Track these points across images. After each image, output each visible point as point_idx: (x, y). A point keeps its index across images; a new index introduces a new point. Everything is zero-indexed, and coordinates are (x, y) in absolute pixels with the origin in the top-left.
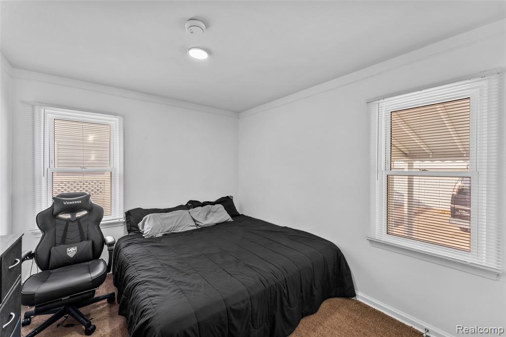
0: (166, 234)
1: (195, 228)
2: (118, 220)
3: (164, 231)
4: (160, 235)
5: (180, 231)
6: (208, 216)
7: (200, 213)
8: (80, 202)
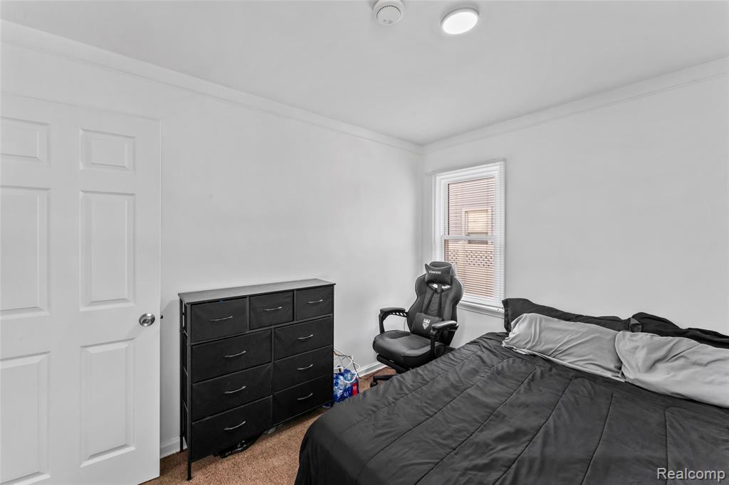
0: (535, 355)
1: (609, 375)
2: (496, 309)
3: (538, 348)
4: (524, 351)
5: (565, 363)
6: (660, 366)
7: (636, 348)
8: (440, 273)
